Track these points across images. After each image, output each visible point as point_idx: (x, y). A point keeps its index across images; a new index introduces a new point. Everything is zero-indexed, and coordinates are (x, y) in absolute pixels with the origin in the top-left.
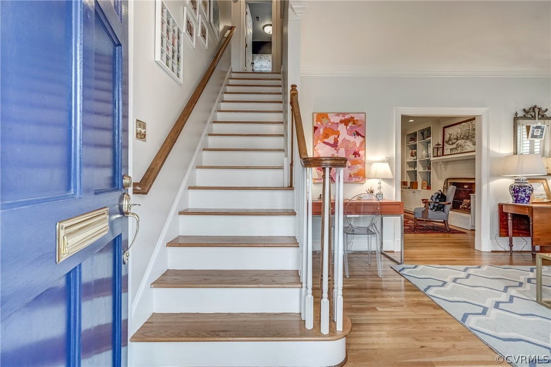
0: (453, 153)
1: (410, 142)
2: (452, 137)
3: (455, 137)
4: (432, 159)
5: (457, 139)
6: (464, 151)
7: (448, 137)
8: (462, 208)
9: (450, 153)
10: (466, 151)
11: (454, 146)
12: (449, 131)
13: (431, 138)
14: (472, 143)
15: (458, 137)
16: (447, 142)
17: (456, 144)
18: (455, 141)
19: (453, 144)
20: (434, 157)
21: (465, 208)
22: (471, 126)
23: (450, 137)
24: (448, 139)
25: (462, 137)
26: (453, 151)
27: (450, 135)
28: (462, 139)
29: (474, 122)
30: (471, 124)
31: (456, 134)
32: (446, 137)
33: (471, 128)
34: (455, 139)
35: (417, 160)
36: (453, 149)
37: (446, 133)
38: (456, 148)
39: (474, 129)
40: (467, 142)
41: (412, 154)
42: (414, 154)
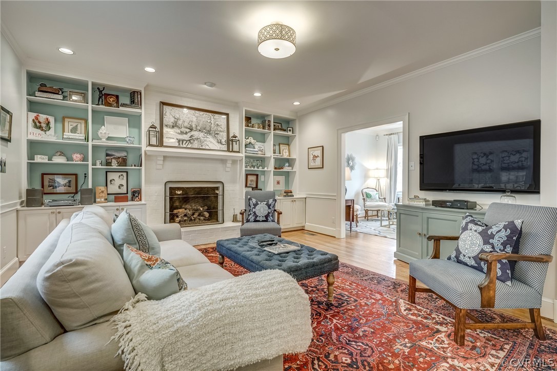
0: (184, 146)
1: (37, 94)
2: (180, 122)
3: (186, 124)
4: (144, 147)
5: (191, 130)
6: (204, 147)
7: (172, 120)
9: (177, 146)
10: (207, 148)
11: (186, 137)
12: (170, 114)
13: (143, 111)
14: (216, 140)
15: (191, 126)
16: (171, 128)
17: (189, 135)
18: (188, 130)
19: (182, 133)
20: (150, 145)
22: (213, 120)
23: (176, 122)
24: (171, 124)
25: (199, 128)
26: (184, 143)
27: (175, 118)
28: (200, 131)
29: (217, 116)
30: (212, 117)
31: (187, 121)
32: (167, 120)
33: (212, 122)
34: (187, 128)
35: (90, 144)
36: (183, 141)
37: (168, 114)
38: (189, 140)
39: (218, 125)
40: (208, 137)
41: (38, 124)
42: (44, 125)
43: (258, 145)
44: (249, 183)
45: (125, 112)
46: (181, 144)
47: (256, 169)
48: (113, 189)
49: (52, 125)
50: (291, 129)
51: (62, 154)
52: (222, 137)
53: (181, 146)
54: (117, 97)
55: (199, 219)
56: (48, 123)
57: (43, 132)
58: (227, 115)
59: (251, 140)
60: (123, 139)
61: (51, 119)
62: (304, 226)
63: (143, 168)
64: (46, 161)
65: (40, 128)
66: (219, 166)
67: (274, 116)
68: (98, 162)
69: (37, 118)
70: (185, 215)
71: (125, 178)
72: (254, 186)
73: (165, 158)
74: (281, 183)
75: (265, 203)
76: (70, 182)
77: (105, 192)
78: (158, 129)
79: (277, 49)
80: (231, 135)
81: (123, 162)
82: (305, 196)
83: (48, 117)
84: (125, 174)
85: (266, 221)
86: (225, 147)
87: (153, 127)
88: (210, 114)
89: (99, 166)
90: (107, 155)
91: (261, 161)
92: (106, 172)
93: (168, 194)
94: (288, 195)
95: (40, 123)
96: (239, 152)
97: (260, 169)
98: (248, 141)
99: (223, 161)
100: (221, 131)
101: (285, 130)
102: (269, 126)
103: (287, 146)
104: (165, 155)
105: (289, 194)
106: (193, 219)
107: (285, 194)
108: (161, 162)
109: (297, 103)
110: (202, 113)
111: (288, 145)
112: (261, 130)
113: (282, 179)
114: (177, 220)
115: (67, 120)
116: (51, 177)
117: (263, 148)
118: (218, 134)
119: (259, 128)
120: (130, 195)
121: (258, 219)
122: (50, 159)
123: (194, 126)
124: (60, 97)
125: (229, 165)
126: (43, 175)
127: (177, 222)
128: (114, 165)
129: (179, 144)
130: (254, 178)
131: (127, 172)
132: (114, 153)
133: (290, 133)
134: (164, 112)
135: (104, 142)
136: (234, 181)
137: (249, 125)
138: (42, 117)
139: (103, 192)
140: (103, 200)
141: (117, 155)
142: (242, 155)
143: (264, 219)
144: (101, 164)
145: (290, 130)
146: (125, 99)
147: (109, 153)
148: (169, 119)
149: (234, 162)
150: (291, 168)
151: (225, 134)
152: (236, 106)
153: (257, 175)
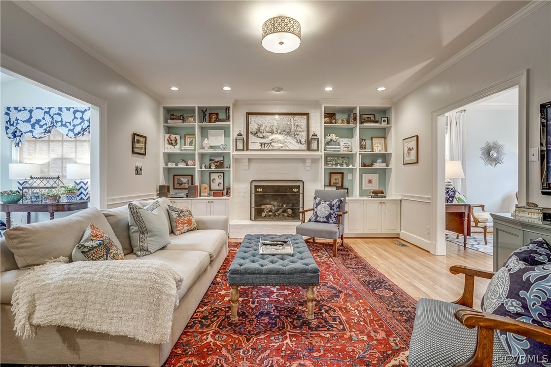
0: (266, 148)
1: (169, 121)
2: (263, 128)
3: (268, 129)
4: (233, 153)
5: (272, 133)
6: (284, 149)
7: (256, 127)
8: (265, 216)
9: (260, 149)
10: (287, 148)
11: (267, 140)
12: (255, 122)
13: (231, 123)
14: (296, 141)
15: (272, 130)
16: (255, 134)
17: (270, 138)
18: (269, 134)
19: (264, 137)
20: (237, 150)
21: (270, 216)
22: (292, 121)
23: (259, 128)
24: (255, 131)
25: (279, 131)
26: (266, 146)
27: (259, 125)
28: (280, 133)
29: (297, 117)
30: (292, 119)
31: (269, 125)
32: (252, 127)
33: (292, 124)
34: (268, 132)
35: (196, 152)
36: (265, 144)
37: (252, 122)
38: (270, 143)
39: (298, 126)
40: (288, 138)
41: (170, 142)
42: (173, 142)
43: (343, 142)
44: (333, 181)
45: (222, 126)
46: (263, 147)
47: (339, 167)
48: (215, 186)
49: (178, 141)
50: (386, 119)
51: (184, 161)
52: (302, 137)
53: (263, 149)
54: (217, 114)
55: (283, 216)
56: (176, 141)
57: (173, 147)
58: (307, 114)
59: (333, 137)
60: (218, 147)
61: (178, 137)
62: (399, 234)
63: (231, 169)
64: (174, 166)
65: (171, 144)
66: (300, 166)
67: (360, 107)
68: (203, 166)
69: (169, 138)
70: (270, 211)
71: (222, 178)
72: (340, 185)
73: (250, 160)
74: (373, 182)
75: (328, 203)
76: (188, 180)
77: (208, 188)
78: (244, 137)
79: (281, 43)
80: (311, 133)
81: (220, 165)
82: (400, 198)
83: (176, 136)
84: (222, 174)
85: (327, 222)
86: (304, 147)
87: (240, 135)
88: (290, 117)
89: (204, 169)
90: (211, 160)
91: (348, 158)
92: (210, 173)
93: (253, 191)
94: (377, 196)
95: (171, 140)
96: (318, 150)
97: (345, 166)
98: (329, 138)
99: (303, 160)
100: (300, 131)
101: (377, 122)
102: (355, 119)
103: (383, 140)
104: (250, 157)
105: (379, 195)
106: (277, 214)
107: (373, 195)
108: (247, 164)
109: (381, 89)
110: (282, 117)
111: (385, 138)
112: (345, 125)
113: (375, 177)
114: (263, 214)
115: (187, 136)
116: (178, 177)
117: (350, 144)
118: (297, 134)
119: (343, 122)
120: (225, 192)
121: (318, 219)
122: (177, 165)
123: (275, 130)
124: (180, 121)
125: (308, 163)
126: (174, 176)
127: (263, 216)
128: (213, 168)
129: (262, 147)
130: (339, 177)
131: (223, 173)
132: (214, 159)
133: (384, 124)
134: (250, 121)
135: (207, 151)
136: (315, 180)
137: (333, 121)
138: (173, 136)
139: (206, 188)
140: (207, 194)
141: (217, 159)
142: (321, 153)
143: (325, 220)
144: (206, 167)
145: (384, 121)
146: (222, 116)
147: (212, 158)
148: (253, 127)
149: (315, 160)
150: (385, 164)
151: (305, 134)
152: (316, 104)
153: (343, 174)
